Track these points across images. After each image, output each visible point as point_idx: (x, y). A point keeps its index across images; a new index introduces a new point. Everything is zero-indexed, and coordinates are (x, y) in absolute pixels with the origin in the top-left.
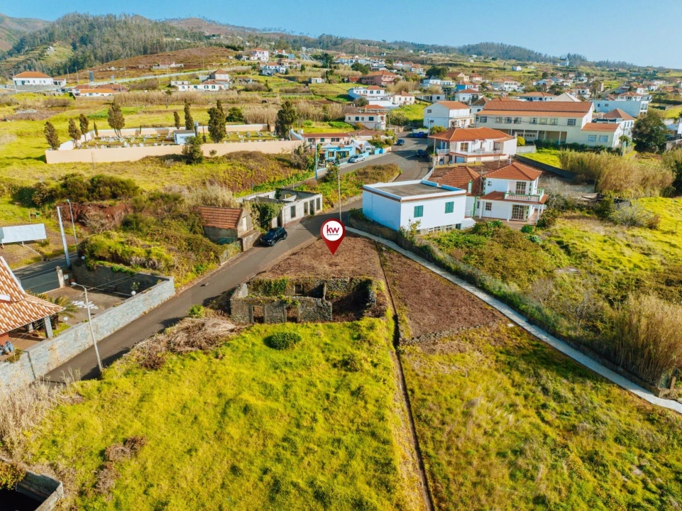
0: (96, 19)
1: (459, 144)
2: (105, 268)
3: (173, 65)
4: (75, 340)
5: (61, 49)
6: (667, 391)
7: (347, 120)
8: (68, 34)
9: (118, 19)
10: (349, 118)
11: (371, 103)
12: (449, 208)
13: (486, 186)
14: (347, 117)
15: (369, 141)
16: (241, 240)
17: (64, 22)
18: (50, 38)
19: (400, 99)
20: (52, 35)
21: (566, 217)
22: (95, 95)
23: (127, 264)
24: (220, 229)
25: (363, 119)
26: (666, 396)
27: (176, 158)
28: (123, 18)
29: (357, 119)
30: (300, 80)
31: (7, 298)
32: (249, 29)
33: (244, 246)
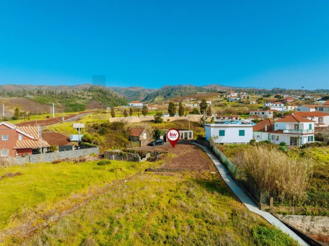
0: (174, 87)
3: (192, 99)
5: (160, 98)
6: (268, 207)
7: (250, 114)
8: (163, 93)
9: (182, 86)
10: (252, 113)
11: (272, 109)
13: (275, 127)
16: (140, 141)
17: (163, 89)
18: (157, 95)
19: (291, 108)
20: (158, 93)
22: (153, 108)
23: (90, 142)
24: (134, 136)
25: (259, 113)
26: (267, 210)
27: (152, 121)
28: (185, 86)
29: (256, 113)
30: (245, 103)
32: (238, 87)
33: (142, 144)
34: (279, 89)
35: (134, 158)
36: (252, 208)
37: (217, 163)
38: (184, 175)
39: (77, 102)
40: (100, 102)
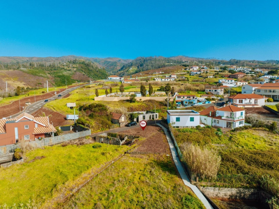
0: (146, 58)
1: (238, 100)
2: (80, 126)
4: (57, 139)
5: (134, 68)
6: (195, 183)
7: (206, 91)
8: (137, 63)
9: (153, 58)
10: (207, 90)
11: (224, 85)
12: (192, 119)
13: (217, 114)
14: (206, 90)
15: (206, 99)
16: (120, 123)
18: (131, 65)
19: (240, 83)
20: (132, 64)
21: (254, 130)
22: (128, 82)
23: (84, 125)
24: (115, 120)
25: (212, 91)
27: (128, 101)
28: (155, 57)
29: (210, 91)
30: (204, 77)
31: (45, 126)
33: (121, 125)
34: (235, 60)
35: (117, 141)
36: (186, 183)
37: (171, 147)
38: (149, 157)
39: (63, 73)
40: (84, 73)
